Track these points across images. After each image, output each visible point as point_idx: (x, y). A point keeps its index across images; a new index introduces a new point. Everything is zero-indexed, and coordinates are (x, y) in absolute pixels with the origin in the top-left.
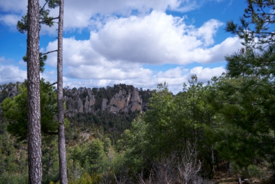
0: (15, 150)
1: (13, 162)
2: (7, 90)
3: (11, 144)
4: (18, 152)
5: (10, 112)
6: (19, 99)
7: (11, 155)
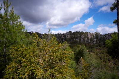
0: (108, 61)
1: (107, 66)
2: (104, 37)
3: (107, 59)
4: (110, 63)
5: (109, 46)
6: (112, 40)
7: (107, 63)
